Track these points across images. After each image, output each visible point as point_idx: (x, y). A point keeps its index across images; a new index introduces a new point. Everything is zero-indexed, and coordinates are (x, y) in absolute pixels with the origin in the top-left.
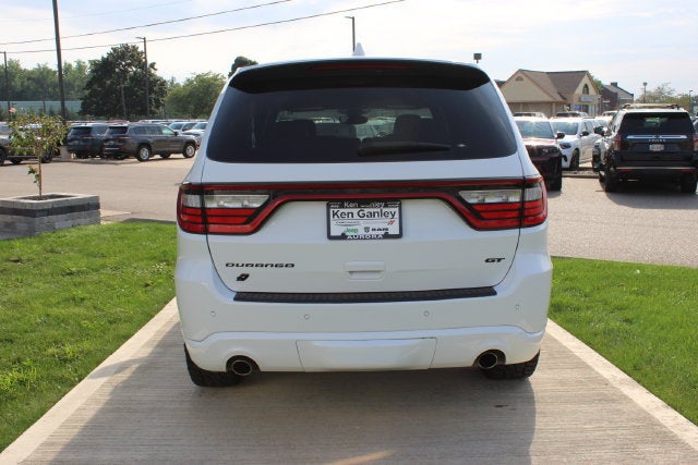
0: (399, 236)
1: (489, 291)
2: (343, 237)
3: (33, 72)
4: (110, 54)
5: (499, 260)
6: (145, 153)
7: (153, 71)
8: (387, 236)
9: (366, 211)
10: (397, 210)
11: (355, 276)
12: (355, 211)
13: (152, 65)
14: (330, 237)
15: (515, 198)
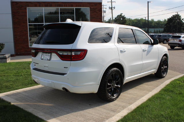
0: (50, 60)
1: (63, 74)
2: (42, 59)
3: (157, 22)
4: (172, 17)
5: (67, 68)
6: (165, 42)
7: (183, 21)
8: (48, 60)
9: (47, 54)
10: (50, 54)
11: (45, 67)
12: (45, 54)
13: (183, 19)
14: (41, 59)
15: (69, 54)
